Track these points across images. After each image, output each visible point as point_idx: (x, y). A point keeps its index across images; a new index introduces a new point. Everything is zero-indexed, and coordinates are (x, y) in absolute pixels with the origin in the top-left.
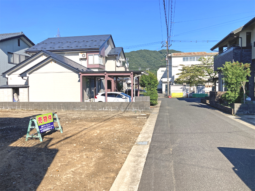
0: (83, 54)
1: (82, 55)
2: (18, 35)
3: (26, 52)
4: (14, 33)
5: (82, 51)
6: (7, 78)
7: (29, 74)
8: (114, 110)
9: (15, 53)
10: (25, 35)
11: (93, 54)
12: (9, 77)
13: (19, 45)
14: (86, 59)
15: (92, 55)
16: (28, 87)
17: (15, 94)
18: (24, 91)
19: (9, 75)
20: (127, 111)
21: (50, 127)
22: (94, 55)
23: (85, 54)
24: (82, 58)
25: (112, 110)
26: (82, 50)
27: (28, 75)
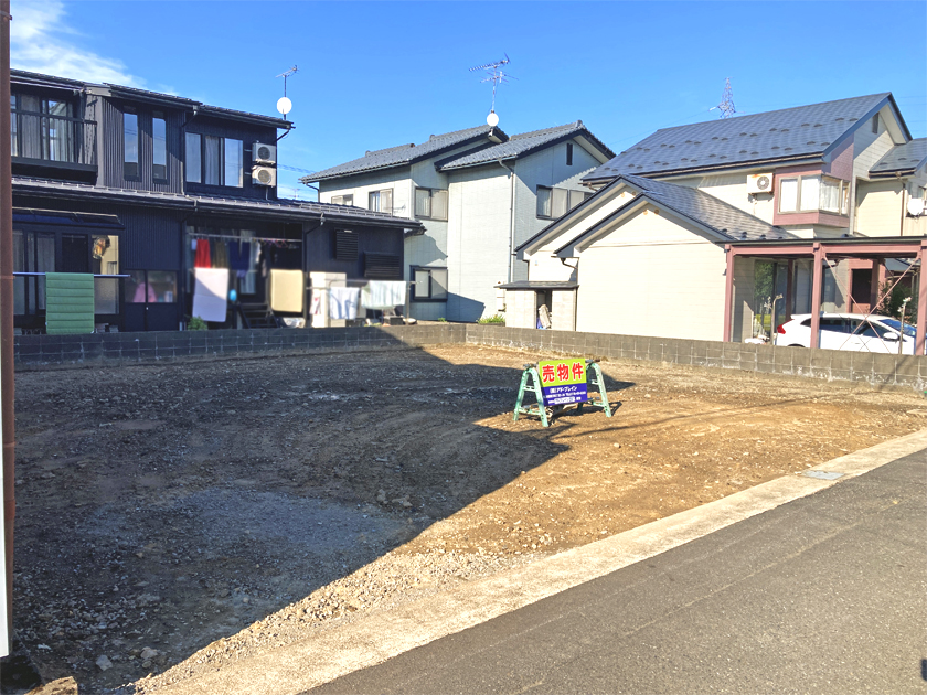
0: (761, 179)
1: (759, 182)
2: (568, 132)
3: (585, 182)
4: (557, 128)
5: (759, 168)
6: (528, 262)
7: (582, 249)
8: (838, 378)
9: (557, 186)
10: (589, 129)
11: (799, 175)
12: (532, 258)
13: (569, 162)
14: (772, 193)
15: (796, 180)
16: (577, 288)
17: (543, 308)
18: (564, 300)
19: (532, 253)
20: (893, 389)
21: (576, 396)
22: (803, 178)
23: (770, 176)
24: (758, 191)
25: (830, 379)
26: (758, 166)
27: (576, 253)
